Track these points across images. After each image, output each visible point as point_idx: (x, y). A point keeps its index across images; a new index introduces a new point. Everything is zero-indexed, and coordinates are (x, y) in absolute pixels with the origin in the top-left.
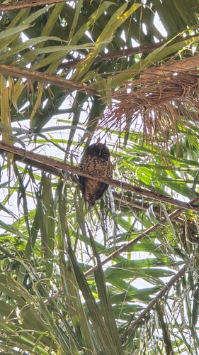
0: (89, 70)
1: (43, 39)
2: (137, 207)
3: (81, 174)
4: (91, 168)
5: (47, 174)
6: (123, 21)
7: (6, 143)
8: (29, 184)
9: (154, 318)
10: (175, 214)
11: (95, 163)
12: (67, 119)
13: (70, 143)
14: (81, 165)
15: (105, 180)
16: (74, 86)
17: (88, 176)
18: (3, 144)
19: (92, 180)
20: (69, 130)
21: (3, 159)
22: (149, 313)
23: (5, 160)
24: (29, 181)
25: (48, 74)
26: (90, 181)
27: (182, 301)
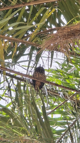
0: (36, 37)
1: (17, 23)
2: (56, 94)
3: (33, 79)
4: (37, 76)
5: (19, 81)
6: (49, 16)
7: (3, 67)
8: (12, 86)
9: (64, 141)
10: (72, 97)
11: (39, 75)
12: (27, 60)
13: (28, 67)
14: (33, 75)
15: (43, 81)
16: (30, 44)
17: (36, 80)
18: (1, 67)
19: (38, 81)
20: (28, 62)
21: (1, 75)
22: (61, 140)
23: (2, 76)
24: (12, 84)
25: (19, 39)
26: (37, 82)
27: (75, 134)
